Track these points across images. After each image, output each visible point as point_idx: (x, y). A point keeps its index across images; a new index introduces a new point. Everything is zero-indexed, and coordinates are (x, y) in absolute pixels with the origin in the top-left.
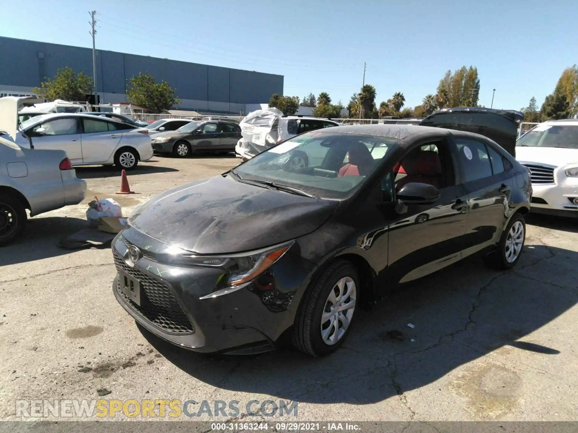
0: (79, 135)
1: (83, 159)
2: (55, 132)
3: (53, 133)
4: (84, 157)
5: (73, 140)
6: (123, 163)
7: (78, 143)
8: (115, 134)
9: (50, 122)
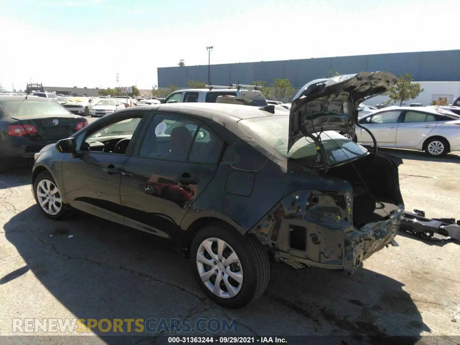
0: (398, 124)
1: (396, 142)
2: (383, 121)
3: (381, 122)
4: (396, 141)
5: (391, 128)
6: (431, 150)
7: (394, 129)
8: (430, 125)
9: (381, 114)
